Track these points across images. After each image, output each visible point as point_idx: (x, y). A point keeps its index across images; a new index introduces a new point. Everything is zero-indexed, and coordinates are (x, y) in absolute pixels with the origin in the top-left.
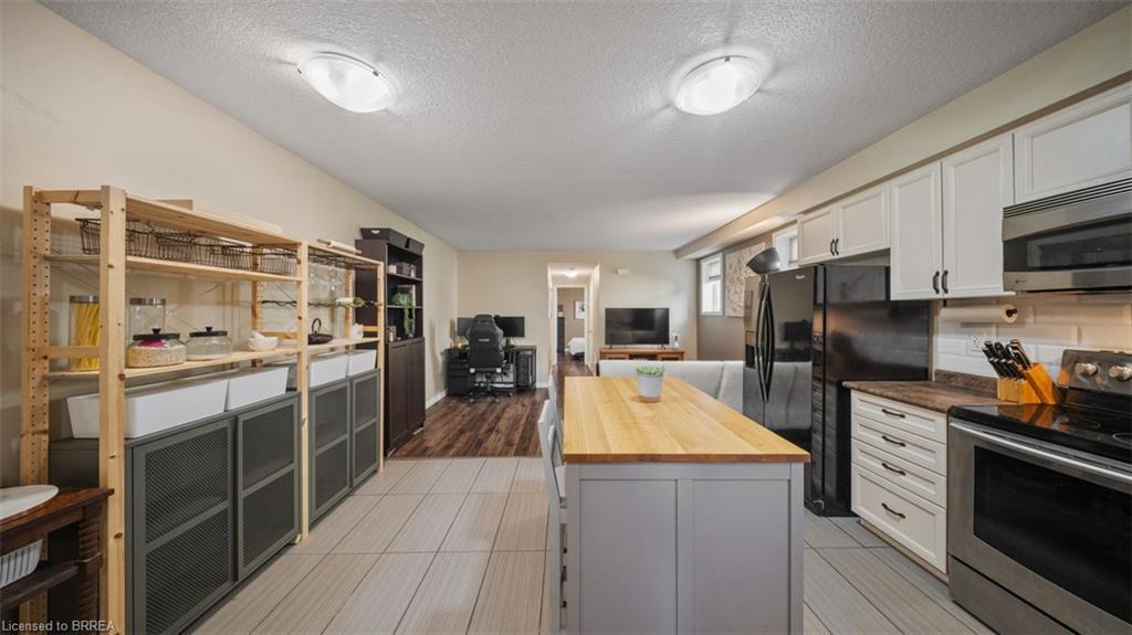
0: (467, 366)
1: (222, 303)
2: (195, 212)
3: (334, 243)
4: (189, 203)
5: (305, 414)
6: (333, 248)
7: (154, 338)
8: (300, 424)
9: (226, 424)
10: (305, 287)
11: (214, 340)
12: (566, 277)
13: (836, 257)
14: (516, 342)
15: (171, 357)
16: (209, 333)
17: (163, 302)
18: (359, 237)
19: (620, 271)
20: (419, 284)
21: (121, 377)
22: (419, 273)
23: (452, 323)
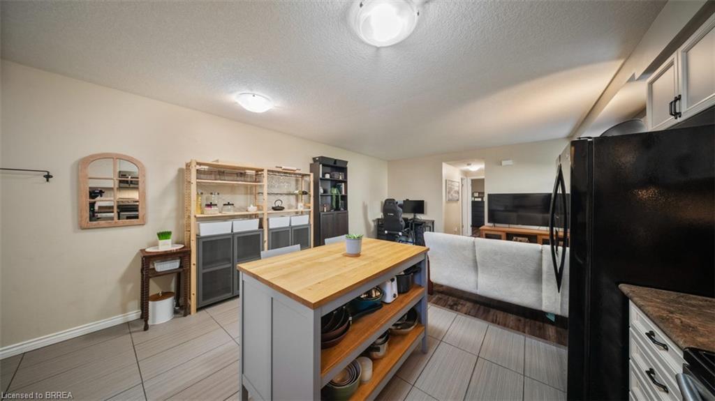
0: (383, 229)
1: (246, 194)
2: (219, 163)
3: (283, 167)
4: (217, 161)
5: (266, 238)
6: (284, 169)
7: (210, 205)
8: (264, 242)
9: (231, 237)
10: (266, 187)
11: (229, 207)
12: (470, 171)
13: (679, 120)
14: (420, 217)
15: (213, 212)
16: (229, 204)
17: (218, 194)
18: (312, 162)
19: (504, 163)
20: (345, 182)
21: (195, 216)
22: (346, 176)
23: (382, 203)
